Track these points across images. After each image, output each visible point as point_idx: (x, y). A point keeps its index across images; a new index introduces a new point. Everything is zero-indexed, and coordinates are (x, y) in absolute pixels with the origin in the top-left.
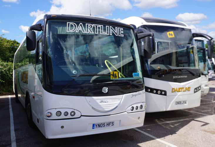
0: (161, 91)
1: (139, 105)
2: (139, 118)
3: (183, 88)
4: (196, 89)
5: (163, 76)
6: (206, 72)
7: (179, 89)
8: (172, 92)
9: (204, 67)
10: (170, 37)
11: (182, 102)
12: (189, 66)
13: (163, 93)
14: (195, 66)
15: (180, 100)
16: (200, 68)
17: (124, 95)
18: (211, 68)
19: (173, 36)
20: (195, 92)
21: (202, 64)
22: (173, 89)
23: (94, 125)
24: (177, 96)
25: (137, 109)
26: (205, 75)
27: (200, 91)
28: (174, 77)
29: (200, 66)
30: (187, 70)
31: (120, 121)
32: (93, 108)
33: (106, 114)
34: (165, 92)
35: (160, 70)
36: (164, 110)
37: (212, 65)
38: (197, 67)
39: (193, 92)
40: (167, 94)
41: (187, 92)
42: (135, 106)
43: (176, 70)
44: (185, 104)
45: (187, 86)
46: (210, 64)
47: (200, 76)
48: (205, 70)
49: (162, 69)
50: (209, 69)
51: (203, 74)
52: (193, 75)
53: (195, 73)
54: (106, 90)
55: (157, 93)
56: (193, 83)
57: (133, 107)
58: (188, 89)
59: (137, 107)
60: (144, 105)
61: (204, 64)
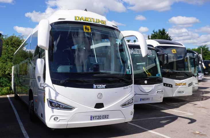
0: (170, 85)
1: (161, 90)
2: (161, 97)
3: (182, 83)
4: (189, 84)
5: (171, 76)
6: (196, 74)
7: (180, 84)
8: (176, 85)
9: (195, 71)
10: (173, 53)
11: (181, 92)
12: (185, 70)
13: (170, 86)
14: (188, 70)
15: (180, 91)
16: (192, 71)
17: (154, 85)
18: (201, 72)
19: (176, 52)
20: (189, 86)
21: (193, 69)
22: (176, 84)
23: (141, 99)
24: (178, 88)
25: (160, 92)
26: (195, 76)
27: (192, 86)
28: (177, 77)
29: (191, 70)
30: (184, 73)
31: (152, 98)
32: (141, 90)
33: (147, 94)
34: (172, 85)
35: (168, 72)
36: (171, 96)
37: (202, 69)
38: (190, 71)
39: (188, 86)
40: (173, 87)
41: (184, 86)
42: (159, 91)
43: (177, 72)
44: (183, 93)
45: (184, 82)
46: (200, 68)
47: (191, 77)
48: (195, 73)
49: (169, 72)
50: (200, 72)
51: (194, 76)
52: (188, 75)
53: (189, 75)
54: (146, 82)
55: (167, 86)
56: (187, 81)
57: (158, 91)
58: (185, 84)
59: (160, 91)
60: (163, 90)
61: (195, 68)
